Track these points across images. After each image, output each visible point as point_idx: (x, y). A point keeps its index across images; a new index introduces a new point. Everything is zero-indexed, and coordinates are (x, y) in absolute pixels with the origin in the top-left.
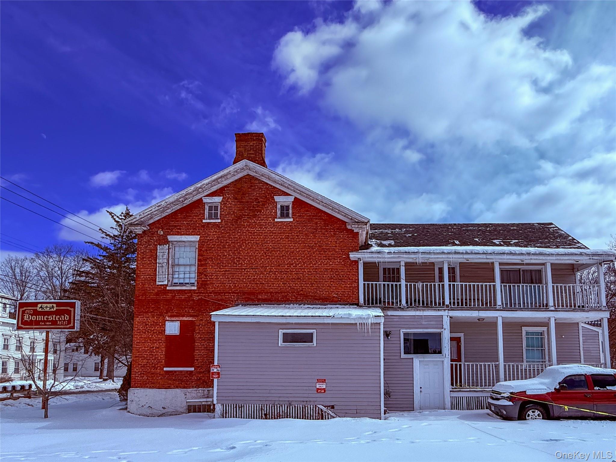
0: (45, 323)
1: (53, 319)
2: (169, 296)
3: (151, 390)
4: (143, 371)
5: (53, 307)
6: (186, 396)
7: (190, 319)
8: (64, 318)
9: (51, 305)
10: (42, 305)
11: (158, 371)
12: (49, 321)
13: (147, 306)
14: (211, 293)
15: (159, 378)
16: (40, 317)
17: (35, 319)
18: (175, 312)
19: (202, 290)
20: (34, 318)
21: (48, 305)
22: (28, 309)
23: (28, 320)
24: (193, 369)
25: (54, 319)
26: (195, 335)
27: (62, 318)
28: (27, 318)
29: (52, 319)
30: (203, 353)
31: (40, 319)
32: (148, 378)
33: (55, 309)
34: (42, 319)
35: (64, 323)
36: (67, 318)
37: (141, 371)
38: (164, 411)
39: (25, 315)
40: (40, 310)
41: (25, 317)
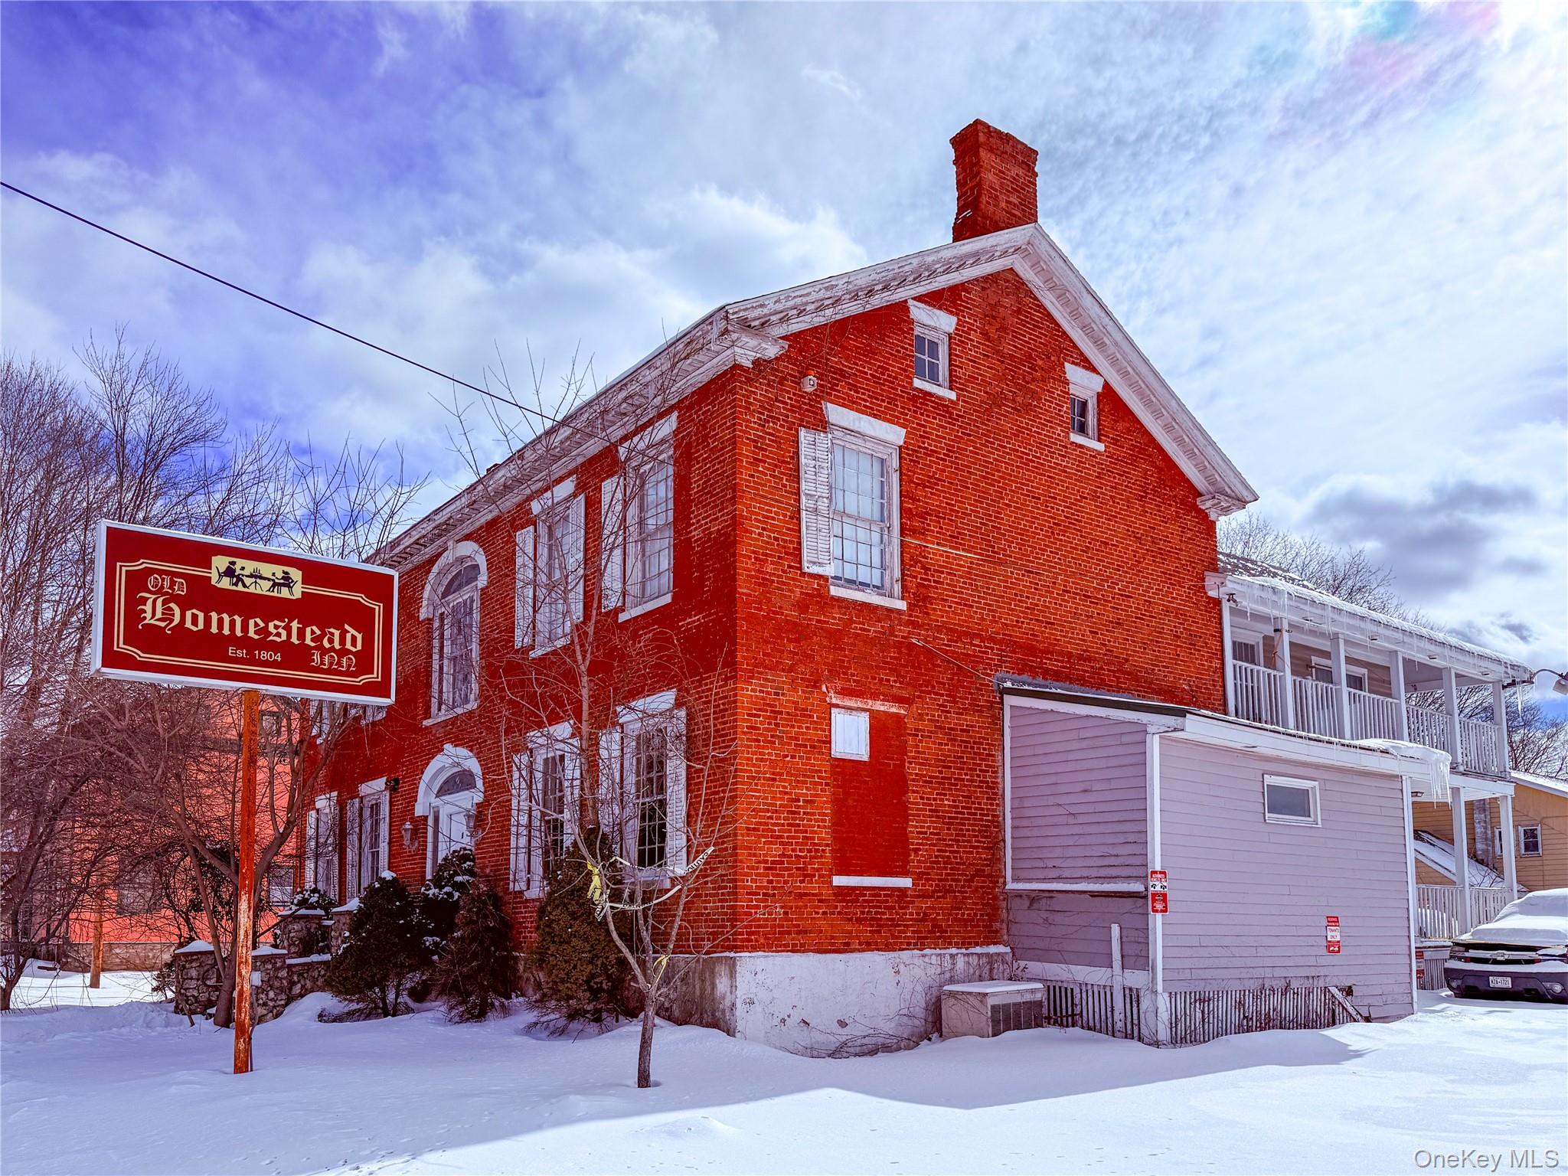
0: (250, 653)
1: (289, 635)
2: (834, 618)
3: (797, 958)
4: (774, 888)
5: (287, 583)
6: (898, 978)
7: (894, 710)
8: (343, 641)
9: (278, 570)
10: (233, 563)
11: (814, 887)
12: (274, 647)
13: (774, 643)
14: (939, 629)
15: (817, 913)
16: (226, 617)
17: (201, 626)
18: (854, 681)
19: (917, 617)
20: (194, 620)
21: (266, 569)
22: (161, 572)
23: (163, 624)
24: (906, 882)
25: (294, 640)
26: (907, 765)
27: (331, 641)
28: (159, 615)
29: (284, 637)
30: (929, 827)
31: (226, 631)
32: (786, 913)
33: (298, 591)
34: (239, 633)
35: (339, 664)
36: (354, 644)
37: (767, 888)
38: (844, 1034)
39: (144, 601)
40: (225, 583)
41: (148, 607)
